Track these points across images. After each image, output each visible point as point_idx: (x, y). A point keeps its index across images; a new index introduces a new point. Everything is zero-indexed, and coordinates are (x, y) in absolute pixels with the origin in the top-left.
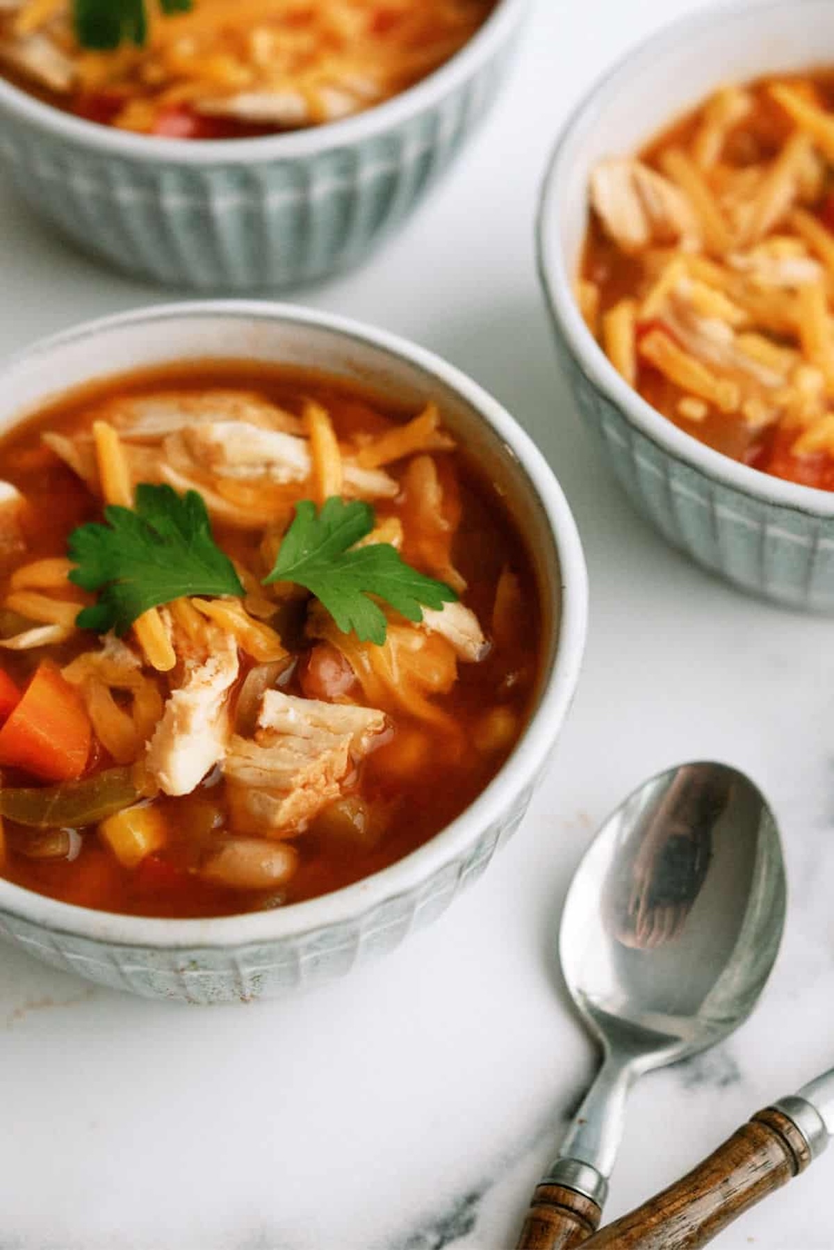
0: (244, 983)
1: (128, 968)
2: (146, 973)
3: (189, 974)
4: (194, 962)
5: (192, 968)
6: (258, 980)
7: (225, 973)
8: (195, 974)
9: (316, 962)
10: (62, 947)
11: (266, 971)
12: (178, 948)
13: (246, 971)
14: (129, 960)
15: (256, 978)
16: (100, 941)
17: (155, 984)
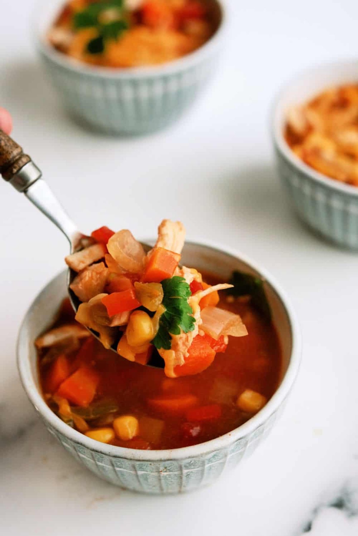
0: (183, 478)
1: (140, 473)
2: (146, 475)
3: (164, 474)
4: (166, 468)
5: (165, 470)
6: (188, 477)
7: (176, 473)
8: (165, 474)
9: (210, 468)
10: (115, 465)
11: (192, 472)
12: (161, 460)
13: (185, 471)
14: (141, 468)
15: (188, 475)
16: (131, 459)
17: (149, 480)
